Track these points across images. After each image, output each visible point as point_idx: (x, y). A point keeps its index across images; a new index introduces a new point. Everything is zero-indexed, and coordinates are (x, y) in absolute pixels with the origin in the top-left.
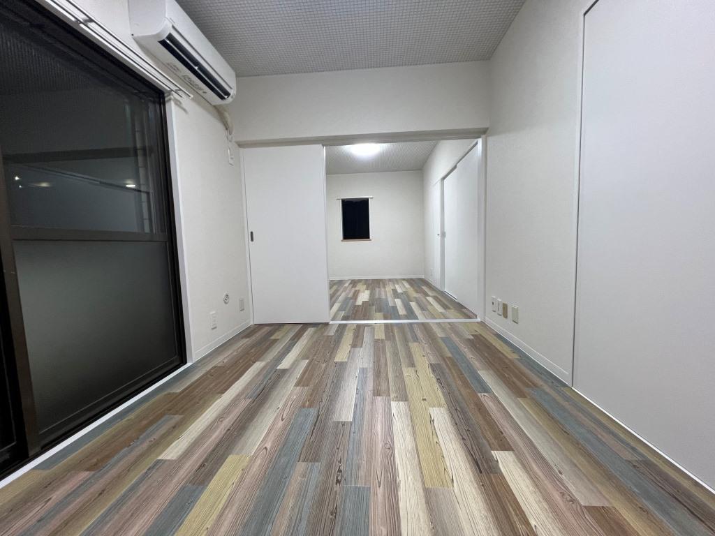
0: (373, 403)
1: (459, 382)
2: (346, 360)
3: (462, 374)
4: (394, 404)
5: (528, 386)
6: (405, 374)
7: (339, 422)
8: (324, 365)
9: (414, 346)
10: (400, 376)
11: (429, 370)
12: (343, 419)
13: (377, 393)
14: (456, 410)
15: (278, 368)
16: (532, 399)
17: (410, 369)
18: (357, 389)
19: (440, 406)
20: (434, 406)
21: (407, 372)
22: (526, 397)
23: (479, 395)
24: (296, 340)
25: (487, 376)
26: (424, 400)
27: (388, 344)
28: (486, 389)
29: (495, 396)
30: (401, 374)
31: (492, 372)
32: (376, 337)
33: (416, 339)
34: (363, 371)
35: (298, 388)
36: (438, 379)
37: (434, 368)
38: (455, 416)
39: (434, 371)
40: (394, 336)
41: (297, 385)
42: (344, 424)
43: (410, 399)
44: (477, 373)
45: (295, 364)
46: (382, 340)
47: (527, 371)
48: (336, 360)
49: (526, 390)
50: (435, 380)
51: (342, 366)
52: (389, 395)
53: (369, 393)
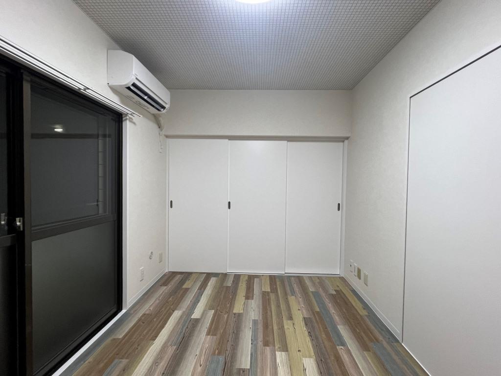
0: (263, 353)
1: (324, 336)
2: (242, 311)
3: (326, 328)
4: (278, 354)
5: (371, 341)
6: (286, 327)
7: (240, 369)
8: (226, 316)
9: (292, 299)
10: (281, 328)
11: (303, 324)
12: (243, 367)
13: (266, 344)
14: (321, 360)
15: (192, 317)
16: (375, 353)
17: (289, 321)
18: (252, 340)
19: (310, 357)
20: (306, 357)
21: (287, 325)
22: (370, 351)
23: (338, 347)
24: (202, 289)
25: (344, 330)
26: (299, 351)
27: (272, 296)
28: (343, 344)
29: (349, 350)
30: (283, 326)
31: (347, 327)
32: (263, 290)
33: (293, 293)
34: (255, 322)
35: (209, 336)
36: (309, 332)
37: (307, 321)
38: (321, 366)
39: (306, 325)
40: (276, 289)
41: (208, 334)
42: (244, 370)
43: (289, 350)
44: (337, 328)
45: (204, 314)
46: (268, 292)
47: (372, 327)
48: (234, 312)
49: (371, 344)
50: (306, 333)
51: (239, 316)
52: (274, 346)
53: (260, 344)
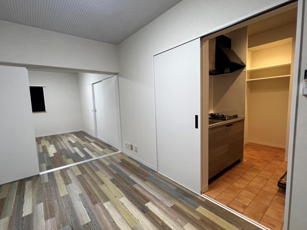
0: (95, 209)
1: (125, 184)
2: (67, 193)
3: (124, 180)
4: (105, 204)
5: (146, 176)
6: (102, 189)
7: (85, 225)
9: (98, 173)
11: (111, 183)
12: (86, 222)
13: (95, 203)
14: (129, 195)
15: (23, 216)
16: (150, 181)
17: (103, 185)
18: (84, 206)
19: (123, 197)
20: (121, 198)
21: (103, 187)
22: (147, 181)
23: (133, 186)
24: (22, 193)
25: (133, 177)
26: (116, 197)
28: (135, 183)
29: (139, 185)
30: (100, 189)
31: (133, 175)
33: (98, 170)
34: (80, 195)
35: (49, 220)
36: (117, 186)
37: (113, 181)
38: (130, 198)
40: (85, 171)
42: (88, 224)
43: (110, 199)
44: (130, 177)
45: (34, 209)
46: (81, 175)
47: (144, 170)
48: (61, 195)
49: (146, 178)
50: (115, 187)
51: (67, 197)
52: (100, 201)
53: (91, 205)
